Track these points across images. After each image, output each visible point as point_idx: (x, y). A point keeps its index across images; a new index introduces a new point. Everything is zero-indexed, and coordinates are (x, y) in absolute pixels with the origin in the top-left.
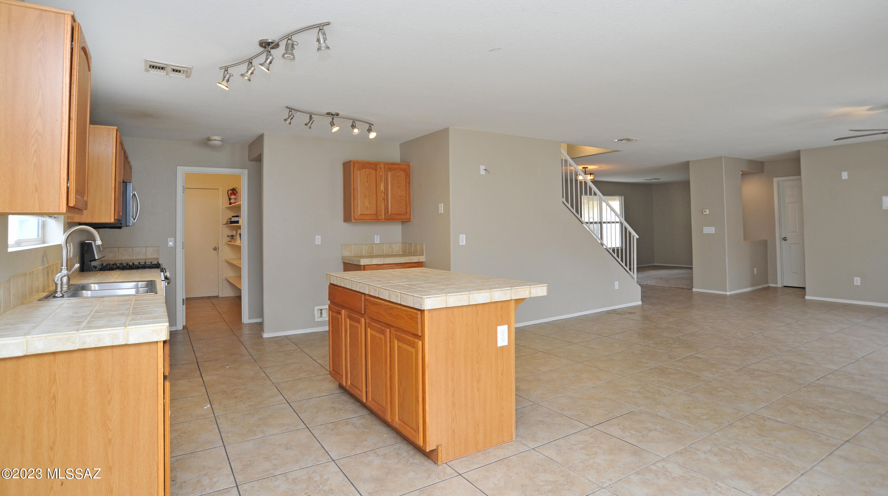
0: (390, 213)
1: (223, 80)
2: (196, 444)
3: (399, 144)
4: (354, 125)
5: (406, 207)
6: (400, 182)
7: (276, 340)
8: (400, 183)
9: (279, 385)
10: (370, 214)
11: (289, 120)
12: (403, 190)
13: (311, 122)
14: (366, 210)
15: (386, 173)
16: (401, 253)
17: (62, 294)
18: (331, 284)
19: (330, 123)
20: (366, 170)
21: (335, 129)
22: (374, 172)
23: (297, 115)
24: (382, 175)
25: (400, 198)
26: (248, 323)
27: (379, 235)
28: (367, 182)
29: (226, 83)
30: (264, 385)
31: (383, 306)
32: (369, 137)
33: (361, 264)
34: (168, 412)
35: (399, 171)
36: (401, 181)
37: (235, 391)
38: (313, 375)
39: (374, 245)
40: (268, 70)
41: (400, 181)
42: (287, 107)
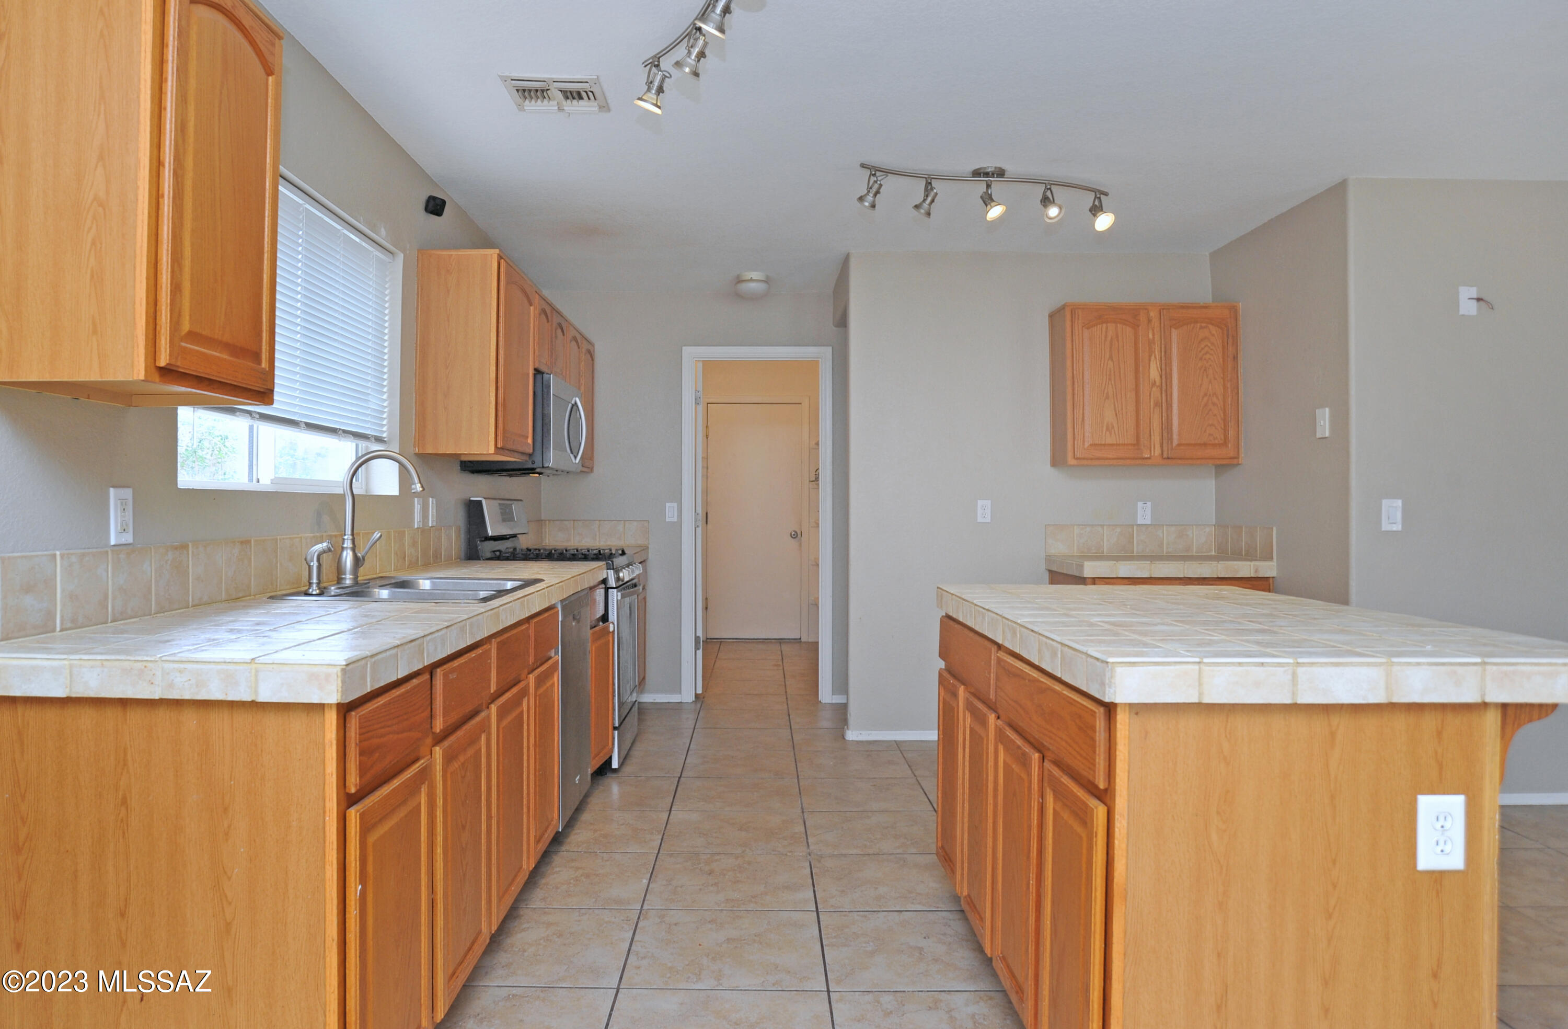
0: (1175, 442)
1: (649, 90)
2: (566, 968)
3: (1207, 254)
4: (1048, 198)
5: (1225, 425)
6: (1208, 356)
7: (870, 749)
8: (1205, 359)
9: (819, 861)
10: (1119, 445)
11: (870, 198)
12: (1215, 379)
13: (929, 199)
14: (1108, 433)
15: (1164, 332)
16: (1213, 553)
17: (319, 589)
18: (949, 617)
19: (981, 197)
20: (1107, 328)
21: (995, 212)
22: (1129, 331)
23: (890, 184)
24: (1154, 338)
25: (1206, 399)
26: (831, 702)
27: (1149, 504)
28: (1111, 357)
29: (655, 97)
30: (789, 854)
31: (1027, 681)
32: (1094, 228)
33: (1085, 576)
34: (353, 885)
35: (1203, 325)
36: (1211, 354)
37: (718, 857)
38: (914, 851)
39: (1135, 527)
40: (722, 30)
41: (1207, 353)
42: (863, 166)
